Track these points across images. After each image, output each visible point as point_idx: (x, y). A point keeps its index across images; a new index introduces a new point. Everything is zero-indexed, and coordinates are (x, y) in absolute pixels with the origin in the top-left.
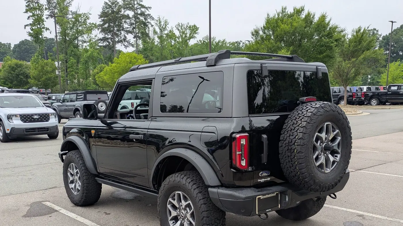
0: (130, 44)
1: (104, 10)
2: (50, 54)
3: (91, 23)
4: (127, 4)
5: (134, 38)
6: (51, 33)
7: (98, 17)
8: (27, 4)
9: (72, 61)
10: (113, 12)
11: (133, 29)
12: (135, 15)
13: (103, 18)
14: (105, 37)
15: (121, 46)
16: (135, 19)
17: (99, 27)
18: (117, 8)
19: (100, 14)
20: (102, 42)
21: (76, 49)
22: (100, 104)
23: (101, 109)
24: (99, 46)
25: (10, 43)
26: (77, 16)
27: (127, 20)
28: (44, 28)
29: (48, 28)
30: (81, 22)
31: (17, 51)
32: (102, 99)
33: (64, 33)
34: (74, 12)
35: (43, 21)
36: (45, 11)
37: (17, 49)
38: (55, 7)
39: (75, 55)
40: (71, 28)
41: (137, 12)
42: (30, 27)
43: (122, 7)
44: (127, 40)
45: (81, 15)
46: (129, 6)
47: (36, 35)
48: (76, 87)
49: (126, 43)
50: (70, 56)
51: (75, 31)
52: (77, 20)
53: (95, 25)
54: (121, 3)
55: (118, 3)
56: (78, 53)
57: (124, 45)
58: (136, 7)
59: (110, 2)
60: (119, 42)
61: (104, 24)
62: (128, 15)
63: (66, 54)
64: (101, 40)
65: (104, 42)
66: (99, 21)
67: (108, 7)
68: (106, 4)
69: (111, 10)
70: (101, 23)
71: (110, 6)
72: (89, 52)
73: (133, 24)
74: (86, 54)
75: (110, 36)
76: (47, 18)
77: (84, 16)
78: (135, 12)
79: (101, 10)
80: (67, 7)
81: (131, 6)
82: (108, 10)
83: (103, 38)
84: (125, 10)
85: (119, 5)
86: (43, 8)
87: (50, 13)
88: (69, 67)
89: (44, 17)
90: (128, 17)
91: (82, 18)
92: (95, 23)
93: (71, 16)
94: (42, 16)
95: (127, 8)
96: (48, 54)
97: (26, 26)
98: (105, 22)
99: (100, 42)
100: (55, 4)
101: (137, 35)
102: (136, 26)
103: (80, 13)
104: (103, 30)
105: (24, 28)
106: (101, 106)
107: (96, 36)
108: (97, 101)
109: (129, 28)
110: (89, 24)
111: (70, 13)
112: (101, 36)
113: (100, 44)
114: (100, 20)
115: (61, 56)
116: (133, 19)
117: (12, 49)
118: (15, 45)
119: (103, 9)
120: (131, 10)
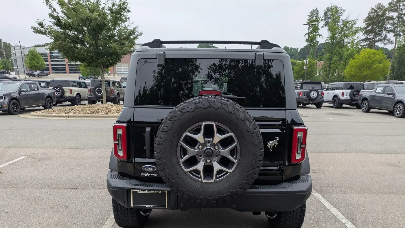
0: (390, 41)
1: (370, 15)
2: (319, 54)
3: (357, 27)
4: (393, 7)
5: (394, 36)
6: (322, 38)
7: (364, 21)
8: (309, 19)
9: (335, 59)
10: (378, 15)
11: (395, 28)
12: (398, 15)
13: (367, 22)
14: (367, 38)
15: (381, 44)
16: (399, 19)
17: (363, 30)
18: (382, 12)
19: (365, 18)
20: (364, 42)
21: (340, 49)
22: (312, 93)
23: (313, 97)
24: (360, 46)
25: (298, 48)
26: (346, 22)
27: (390, 21)
28: (318, 35)
29: (321, 35)
30: (348, 27)
31: (302, 53)
32: (315, 88)
33: (332, 38)
34: (344, 20)
35: (318, 29)
36: (320, 22)
37: (301, 52)
38: (329, 18)
39: (339, 53)
40: (340, 33)
41: (401, 13)
42: (308, 35)
43: (386, 11)
44: (387, 38)
45: (349, 21)
46: (394, 8)
47: (311, 40)
48: (335, 79)
49: (386, 41)
50: (335, 55)
51: (342, 35)
52: (345, 25)
53: (360, 28)
54: (387, 7)
55: (384, 7)
56: (341, 52)
57: (384, 43)
58: (402, 8)
59: (376, 7)
60: (379, 41)
61: (367, 27)
62: (393, 16)
63: (332, 54)
64: (363, 40)
65: (366, 41)
66: (363, 25)
67: (373, 12)
68: (373, 10)
69: (376, 14)
70: (366, 26)
71: (376, 11)
72: (350, 51)
73: (396, 24)
74: (347, 53)
75: (372, 37)
76: (322, 27)
77: (352, 22)
78: (399, 13)
79: (367, 15)
80: (339, 17)
81: (396, 8)
82: (373, 14)
83: (366, 38)
84: (389, 12)
85: (384, 8)
86: (319, 20)
87: (326, 22)
88: (332, 64)
89: (320, 27)
90: (392, 18)
91: (350, 23)
92: (360, 27)
93: (341, 24)
94: (318, 26)
95: (392, 10)
96: (318, 54)
97: (306, 34)
98: (368, 25)
99: (362, 43)
100: (329, 16)
101: (398, 33)
102: (398, 26)
103: (349, 20)
104: (367, 32)
105: (304, 36)
106: (313, 94)
107: (358, 38)
108: (310, 90)
109: (390, 28)
110: (355, 29)
111: (341, 21)
112: (363, 37)
113: (361, 44)
114: (365, 24)
115: (327, 55)
116: (396, 19)
117: (298, 52)
118: (301, 49)
119: (368, 15)
120: (395, 12)
